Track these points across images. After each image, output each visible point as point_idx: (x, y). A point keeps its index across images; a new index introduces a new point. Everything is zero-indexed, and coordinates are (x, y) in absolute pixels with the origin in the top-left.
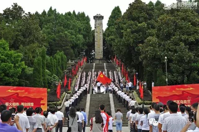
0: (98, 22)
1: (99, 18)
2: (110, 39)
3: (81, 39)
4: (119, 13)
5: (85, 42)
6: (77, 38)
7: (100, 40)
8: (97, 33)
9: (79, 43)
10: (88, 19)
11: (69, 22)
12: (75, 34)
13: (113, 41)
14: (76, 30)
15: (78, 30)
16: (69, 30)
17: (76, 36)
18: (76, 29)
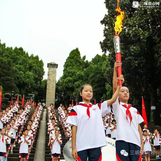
0: (52, 69)
1: (53, 66)
2: (67, 81)
3: (31, 77)
4: (78, 54)
5: (36, 87)
6: (26, 75)
7: (53, 88)
8: (50, 81)
9: (28, 81)
10: (41, 63)
11: (18, 56)
12: (24, 70)
13: (70, 84)
14: (25, 66)
15: (28, 66)
16: (17, 66)
17: (25, 72)
18: (27, 65)
